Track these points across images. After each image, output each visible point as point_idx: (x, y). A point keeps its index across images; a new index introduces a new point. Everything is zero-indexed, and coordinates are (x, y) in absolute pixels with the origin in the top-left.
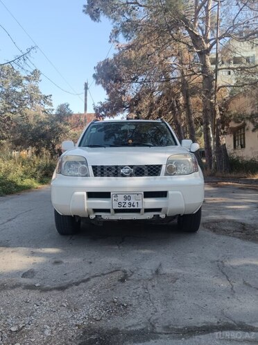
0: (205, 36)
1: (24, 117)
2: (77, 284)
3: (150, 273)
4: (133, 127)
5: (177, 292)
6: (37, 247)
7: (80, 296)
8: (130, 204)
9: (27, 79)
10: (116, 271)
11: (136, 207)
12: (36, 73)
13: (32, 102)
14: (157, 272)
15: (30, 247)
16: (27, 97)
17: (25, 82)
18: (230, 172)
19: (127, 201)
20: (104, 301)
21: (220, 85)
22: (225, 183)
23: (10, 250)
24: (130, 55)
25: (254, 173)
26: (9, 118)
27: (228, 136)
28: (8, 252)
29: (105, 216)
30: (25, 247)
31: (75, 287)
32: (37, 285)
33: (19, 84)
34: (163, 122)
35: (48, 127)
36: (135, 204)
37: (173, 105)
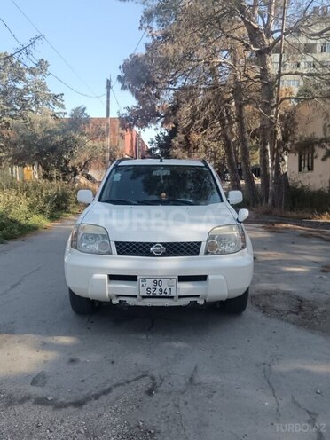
0: (267, 26)
1: (28, 124)
2: (97, 397)
3: (184, 382)
4: (168, 173)
5: (213, 413)
6: (49, 333)
7: (100, 416)
8: (161, 290)
9: (31, 71)
10: (144, 376)
11: (168, 295)
12: (42, 65)
13: (38, 103)
14: (191, 379)
15: (39, 334)
16: (31, 96)
17: (27, 75)
18: (292, 210)
19: (158, 287)
20: (129, 425)
21: (283, 96)
22: (284, 225)
23: (16, 338)
24: (167, 51)
25: (321, 212)
26: (8, 124)
27: (293, 155)
28: (14, 342)
29: (131, 302)
30: (34, 333)
31: (95, 402)
32: (50, 398)
33: (20, 79)
34: (207, 166)
35: (59, 138)
36: (168, 291)
37: (222, 114)
